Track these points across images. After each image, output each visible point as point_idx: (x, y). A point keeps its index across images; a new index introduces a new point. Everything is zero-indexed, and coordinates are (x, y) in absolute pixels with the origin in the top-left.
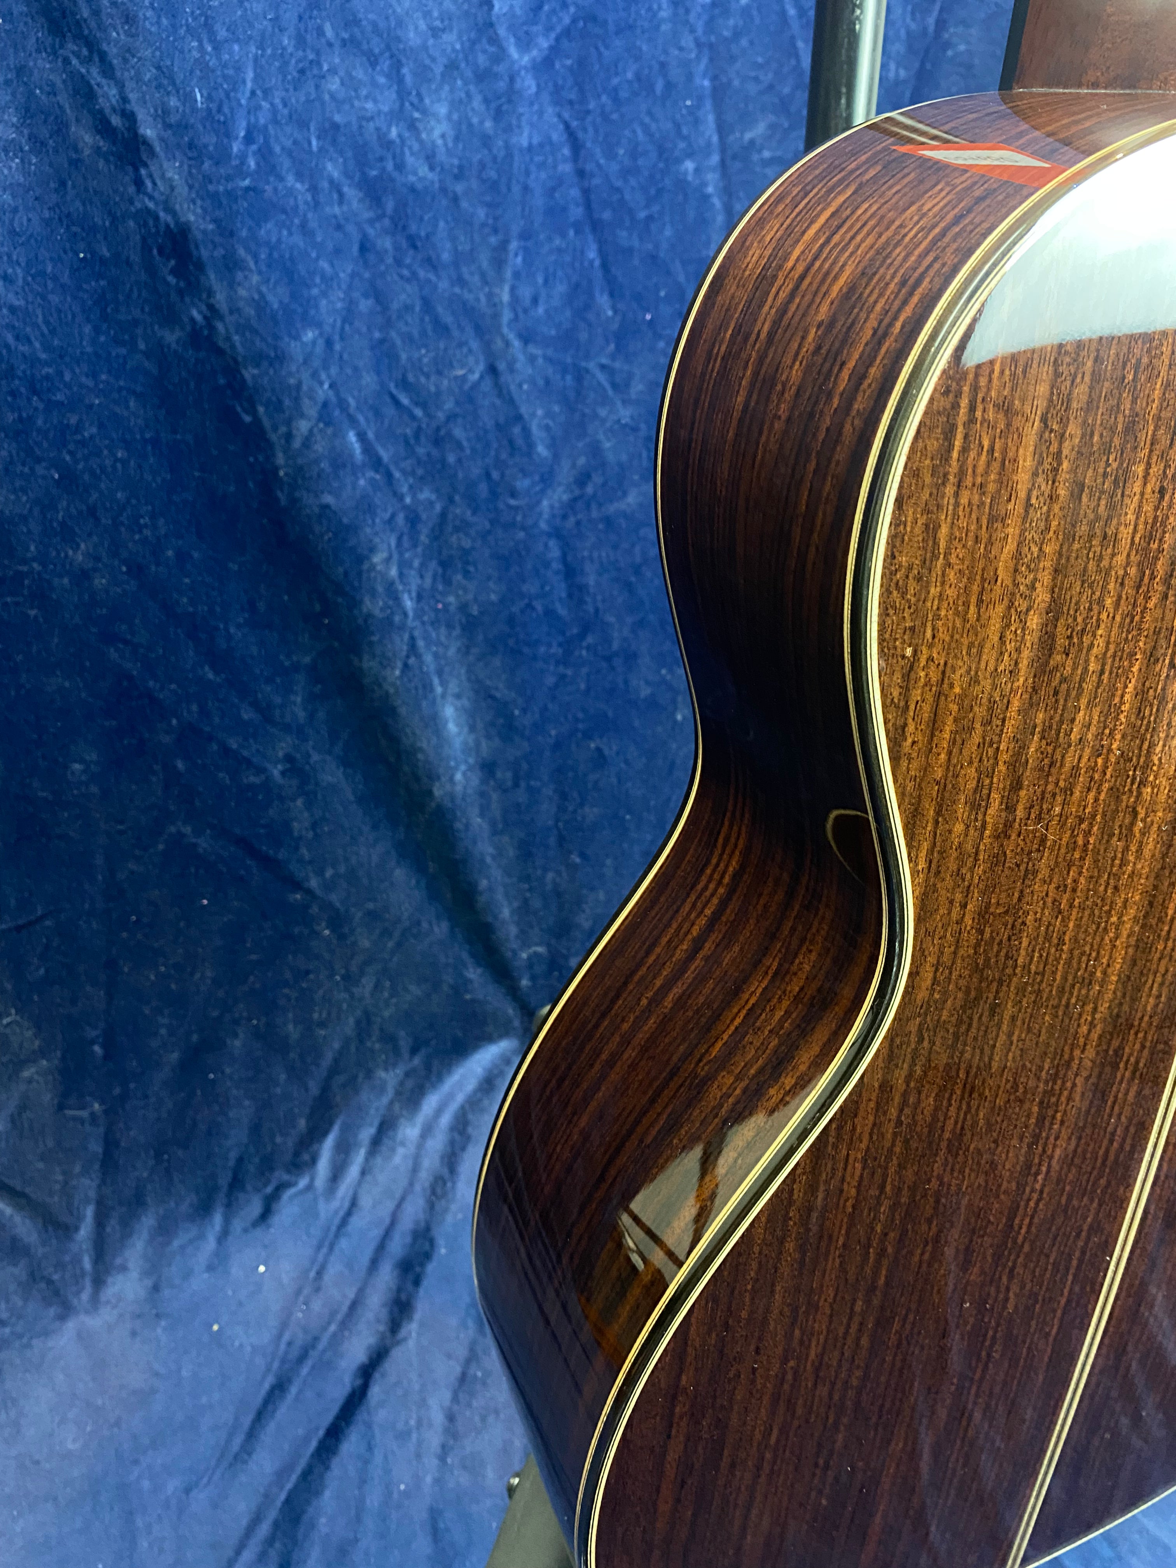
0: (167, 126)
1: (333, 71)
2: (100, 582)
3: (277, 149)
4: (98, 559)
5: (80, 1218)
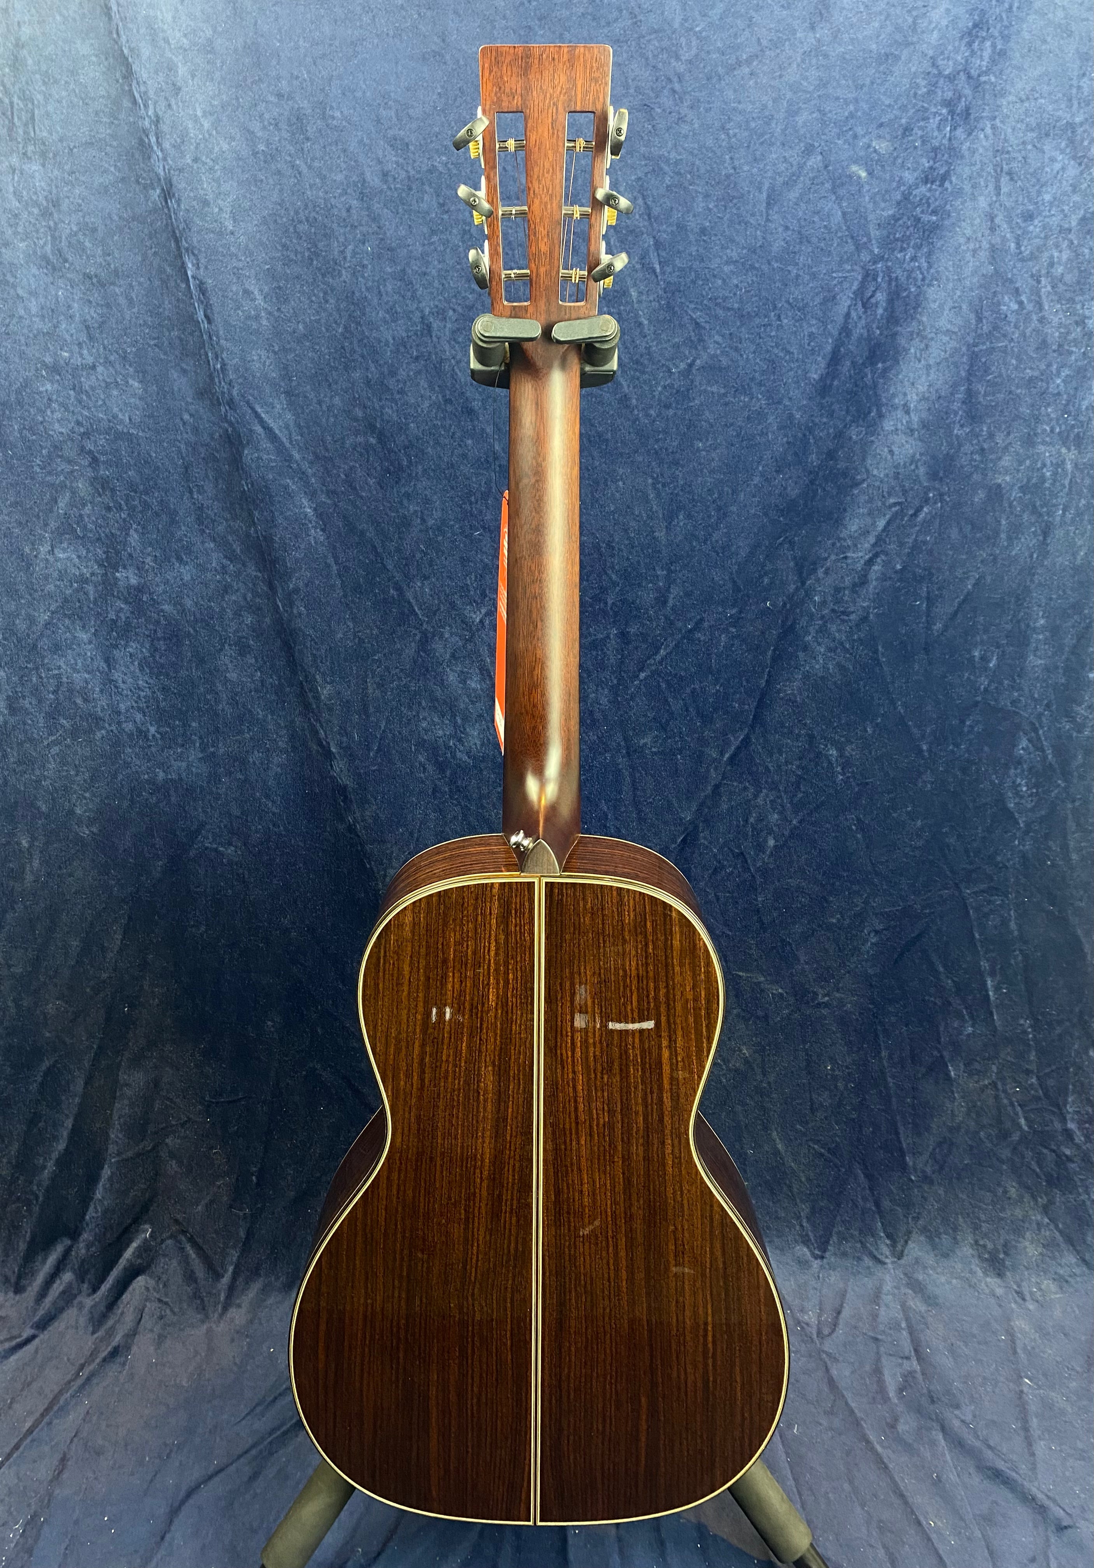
0: (341, 748)
1: (425, 719)
2: (294, 934)
3: (393, 752)
4: (294, 923)
5: (226, 1271)
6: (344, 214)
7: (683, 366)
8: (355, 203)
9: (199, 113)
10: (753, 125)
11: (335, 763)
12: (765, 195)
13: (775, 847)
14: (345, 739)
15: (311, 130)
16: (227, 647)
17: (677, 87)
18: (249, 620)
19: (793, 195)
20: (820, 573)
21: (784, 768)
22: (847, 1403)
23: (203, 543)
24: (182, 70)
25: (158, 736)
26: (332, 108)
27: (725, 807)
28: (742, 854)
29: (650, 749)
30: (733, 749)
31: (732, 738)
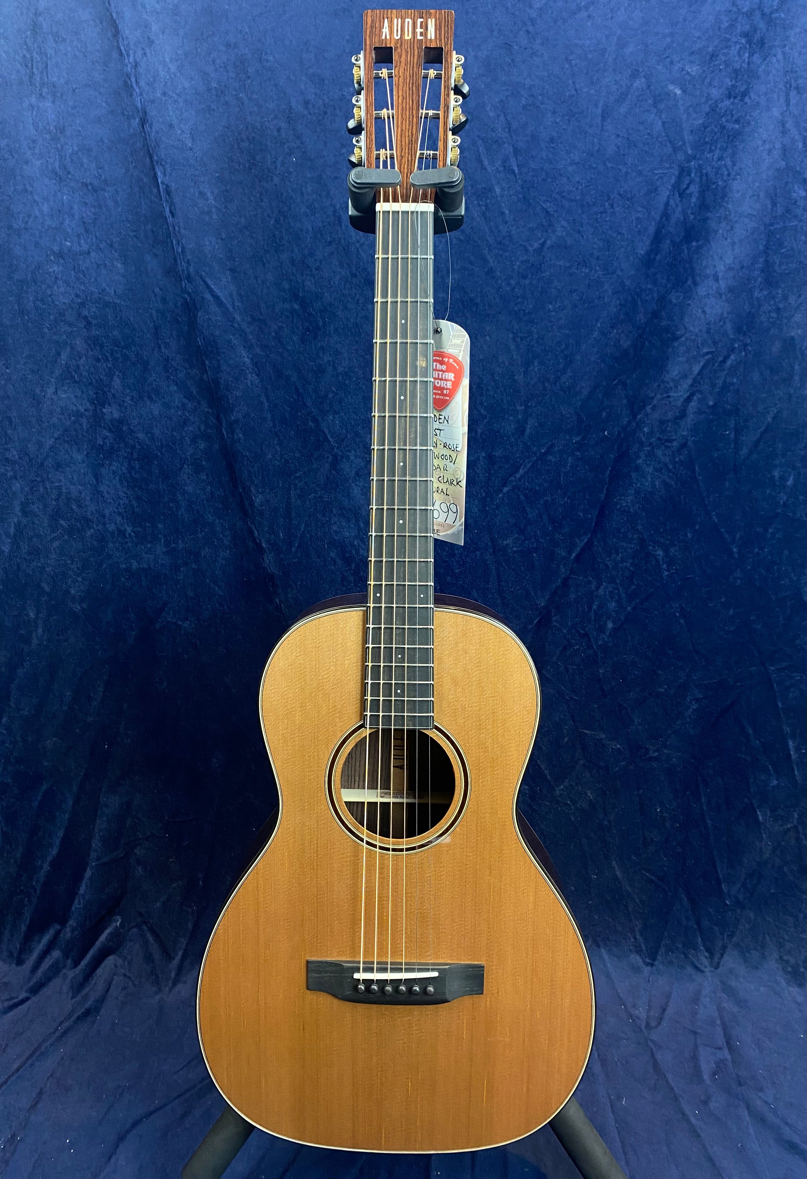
0: (270, 544)
1: (335, 523)
3: (311, 548)
5: (176, 955)
6: (276, 133)
7: (536, 245)
8: (283, 125)
9: (167, 60)
10: (590, 56)
11: (265, 557)
12: (599, 111)
13: (614, 629)
14: (272, 537)
15: (251, 70)
16: (185, 466)
17: (531, 29)
18: (202, 445)
19: (623, 110)
20: (648, 409)
21: (620, 565)
22: (667, 1082)
23: (168, 386)
24: (154, 28)
25: (133, 534)
26: (266, 53)
27: (572, 596)
28: (586, 634)
29: (512, 548)
30: (579, 549)
31: (578, 541)
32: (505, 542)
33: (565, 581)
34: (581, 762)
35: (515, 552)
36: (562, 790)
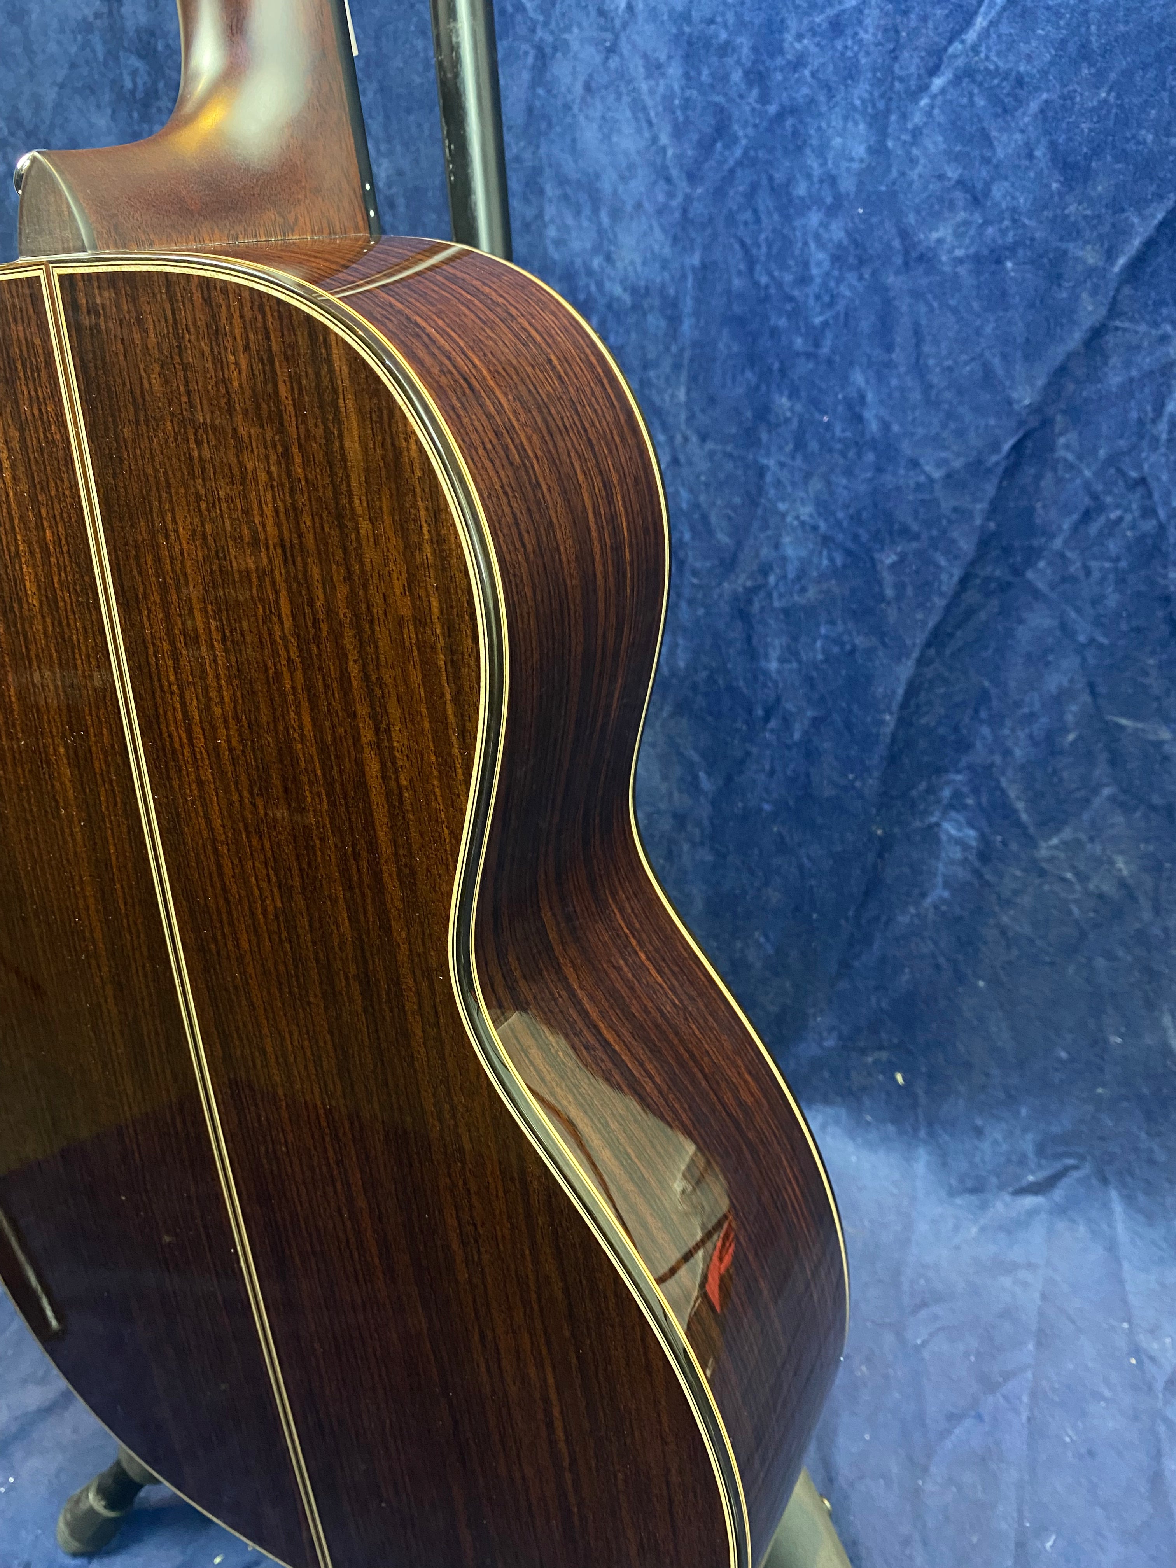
27: (1114, 380)
28: (1143, 481)
29: (951, 251)
30: (1137, 242)
31: (1136, 220)
32: (935, 235)
33: (1097, 333)
34: (1107, 792)
35: (960, 261)
36: (1056, 847)
